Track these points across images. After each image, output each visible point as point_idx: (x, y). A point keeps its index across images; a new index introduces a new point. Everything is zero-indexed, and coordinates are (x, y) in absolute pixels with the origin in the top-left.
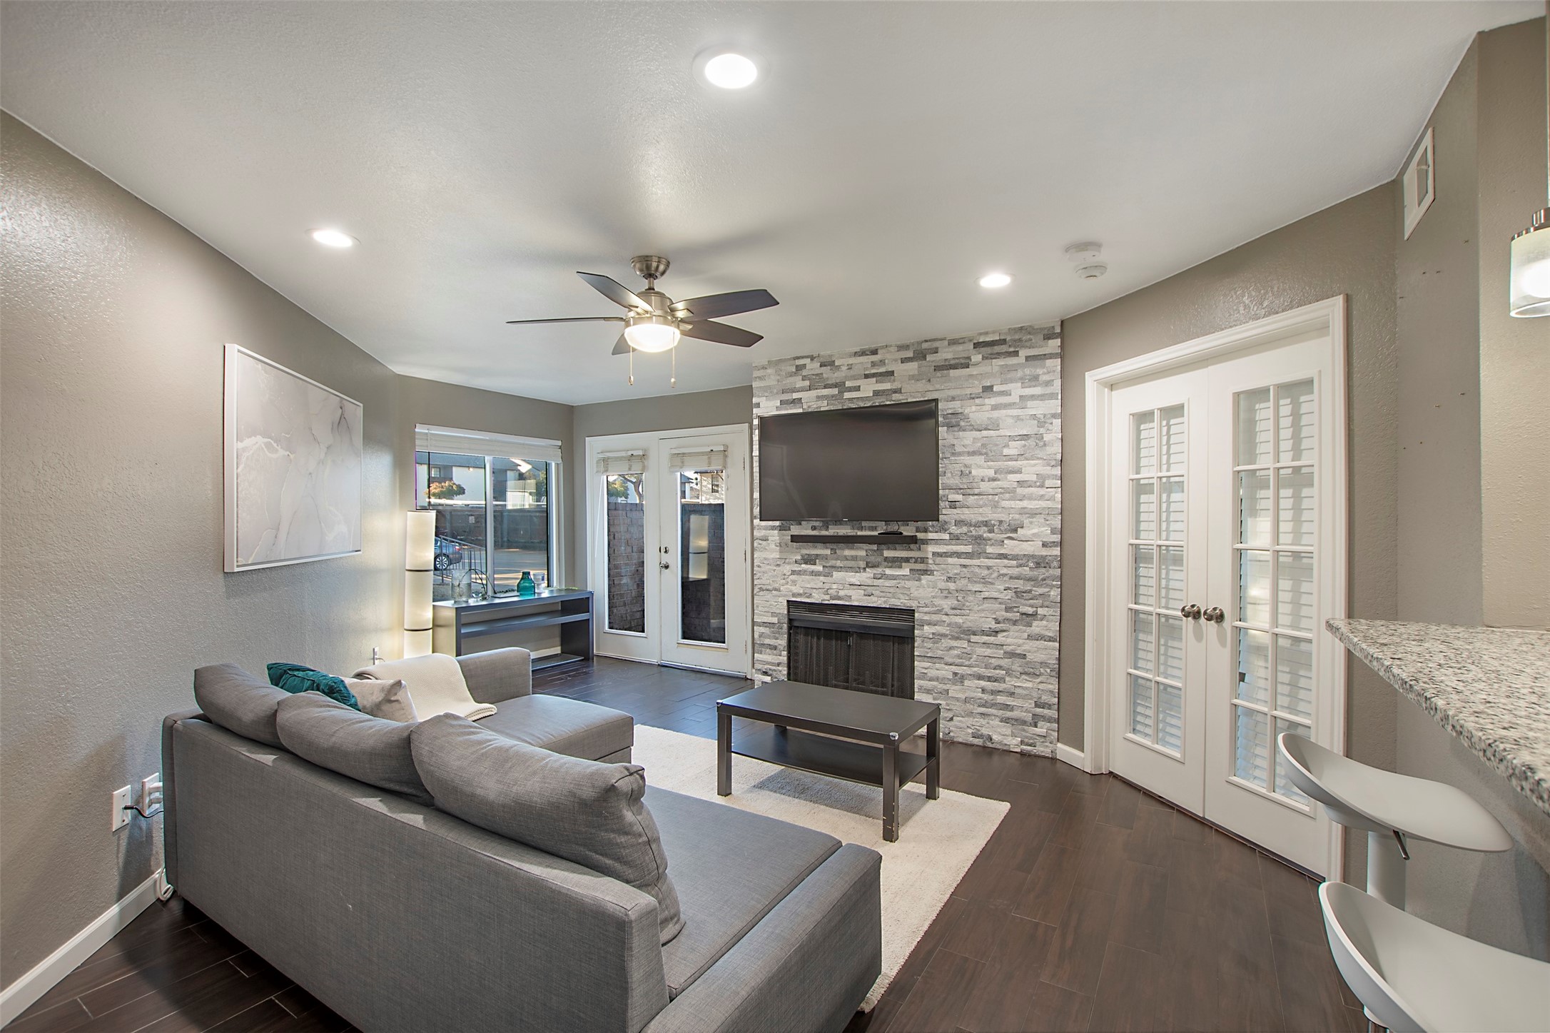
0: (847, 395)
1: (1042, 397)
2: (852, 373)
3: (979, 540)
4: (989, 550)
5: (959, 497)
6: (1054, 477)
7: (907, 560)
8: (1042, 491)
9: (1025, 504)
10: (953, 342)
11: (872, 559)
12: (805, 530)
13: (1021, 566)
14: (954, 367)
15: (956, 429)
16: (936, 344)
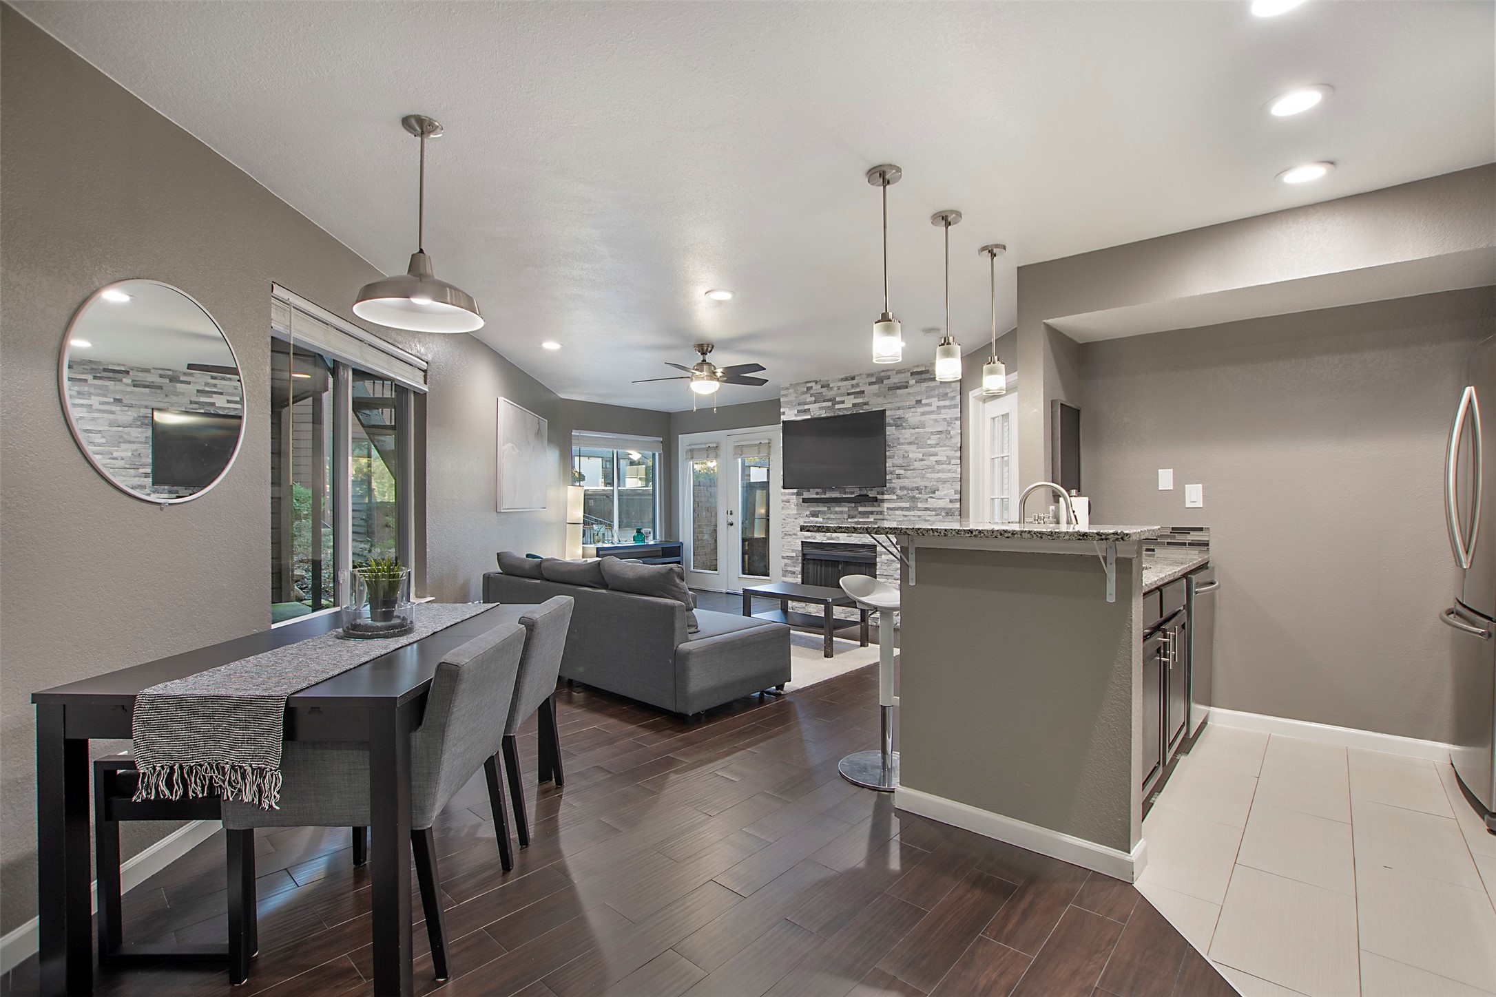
0: (837, 406)
1: (950, 407)
2: (840, 392)
3: (913, 499)
4: (920, 505)
5: (902, 472)
6: (956, 458)
7: (872, 513)
8: (950, 467)
9: (939, 475)
10: (899, 372)
11: (852, 513)
12: (812, 494)
13: (937, 515)
14: (899, 388)
15: (900, 428)
16: (889, 373)
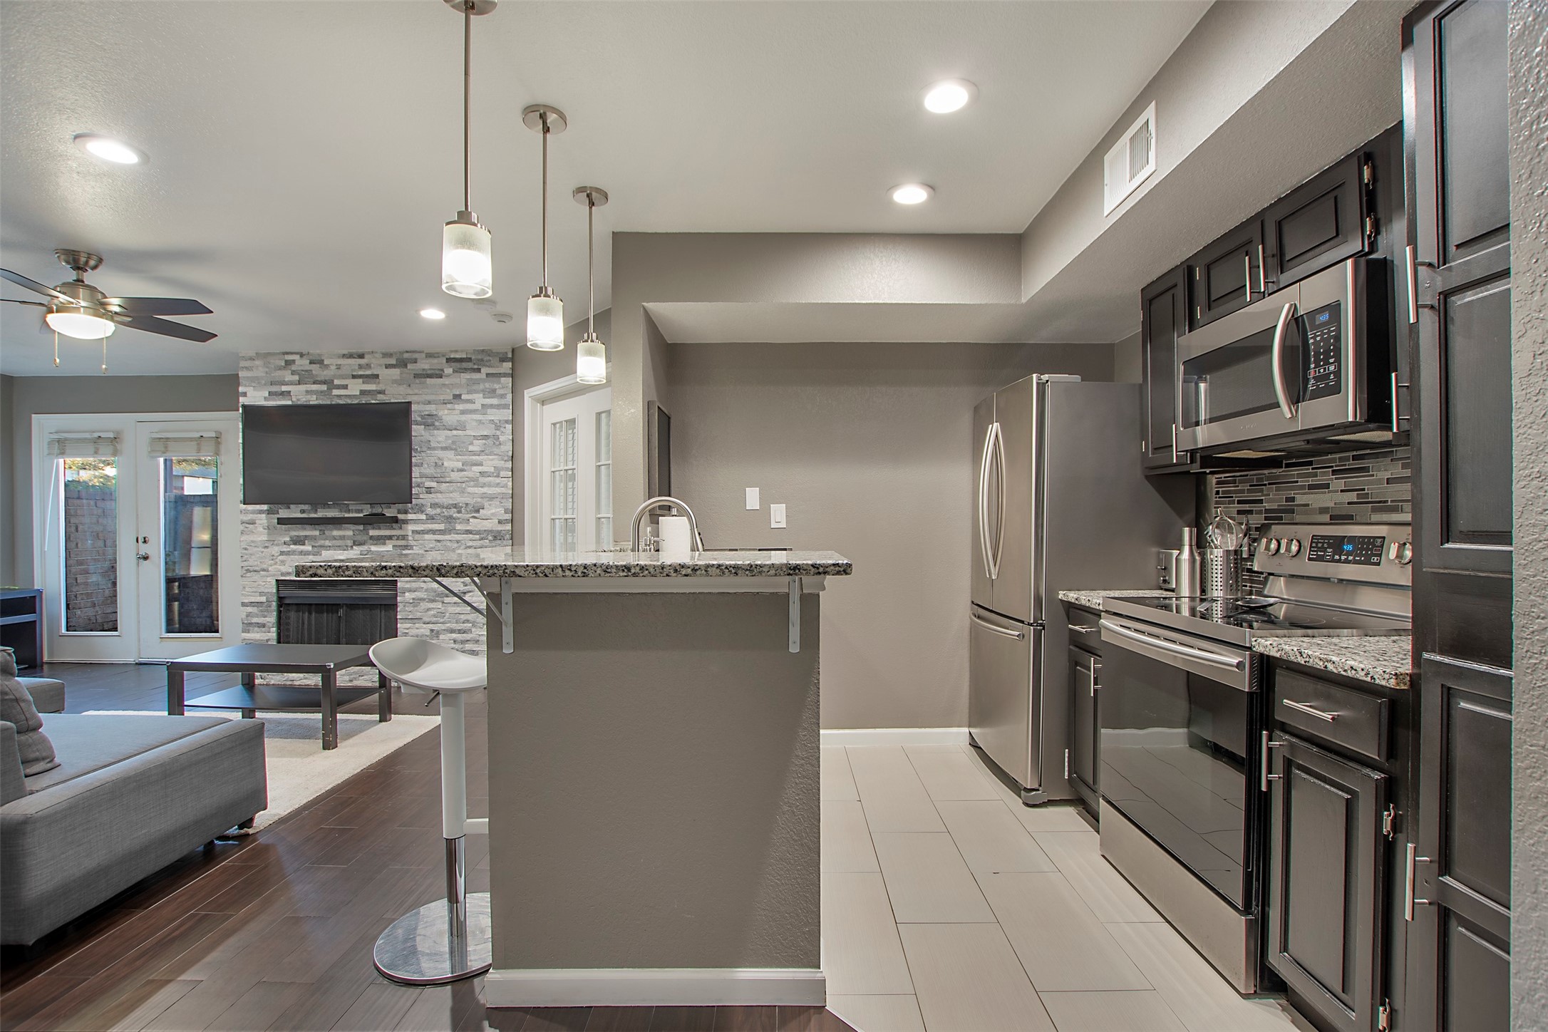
0: (335, 392)
1: (498, 407)
2: (340, 372)
3: (450, 519)
4: (458, 527)
5: (434, 484)
6: (507, 469)
7: (390, 538)
8: (498, 480)
9: (485, 490)
10: (430, 356)
11: (359, 538)
12: (294, 512)
13: (482, 539)
14: (430, 376)
15: (431, 428)
16: (416, 356)
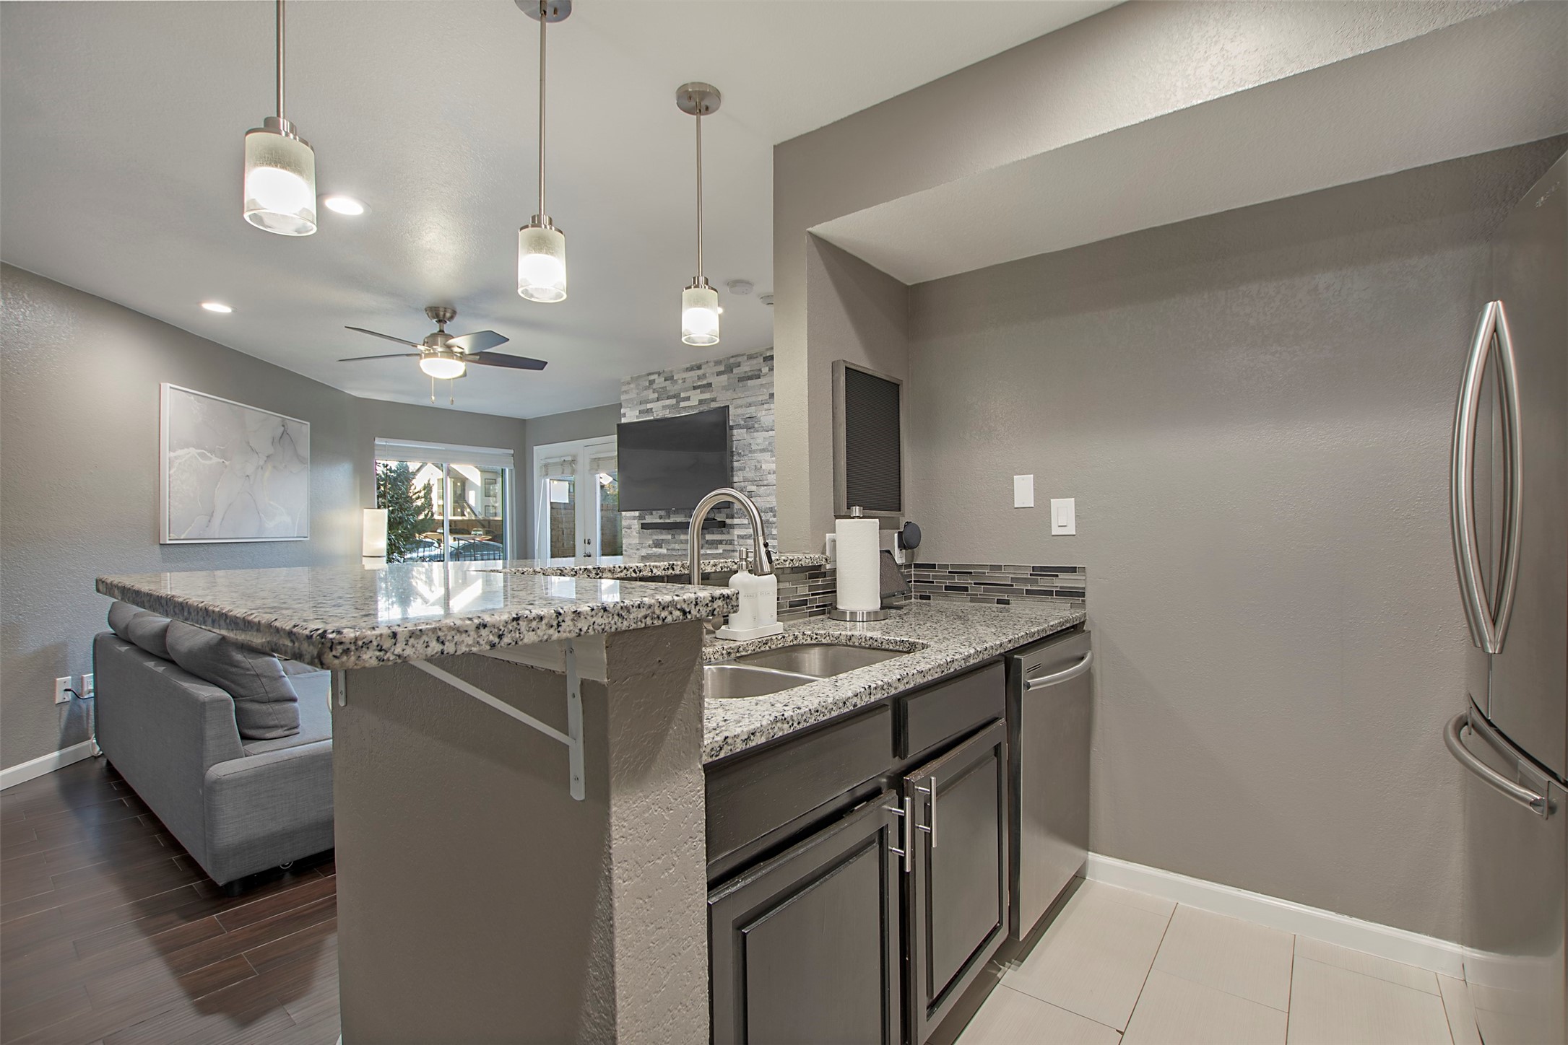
0: (682, 404)
2: (686, 385)
12: (654, 518)
14: (750, 378)
15: (752, 430)
16: (739, 359)
